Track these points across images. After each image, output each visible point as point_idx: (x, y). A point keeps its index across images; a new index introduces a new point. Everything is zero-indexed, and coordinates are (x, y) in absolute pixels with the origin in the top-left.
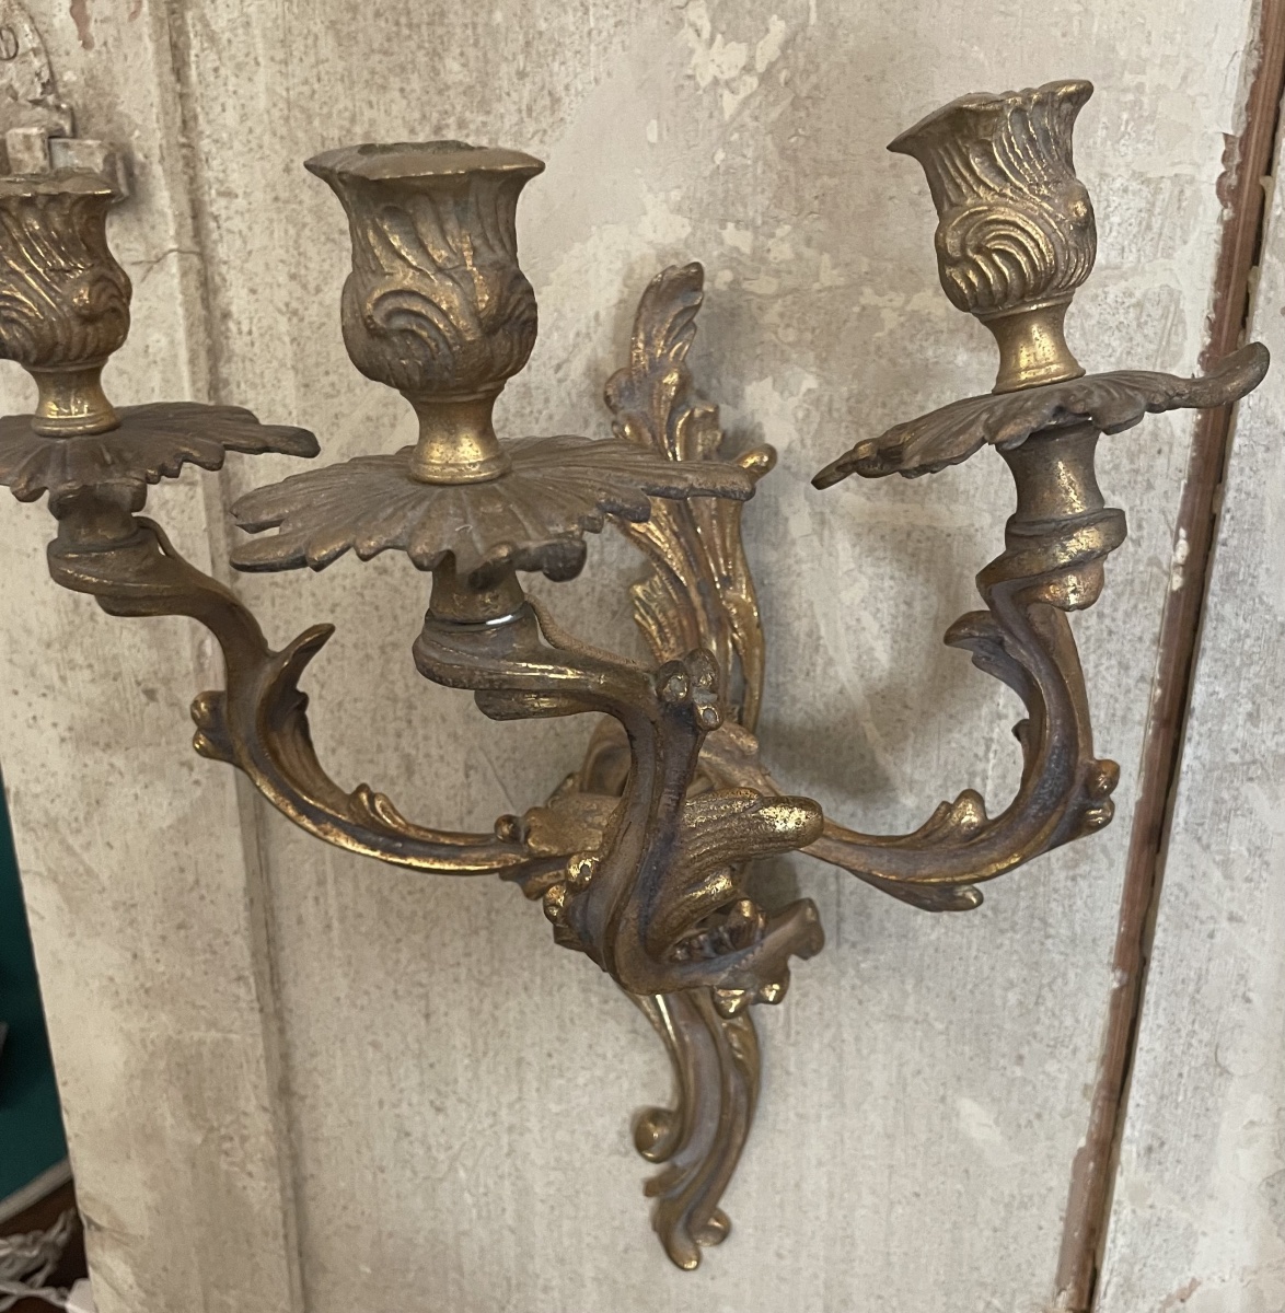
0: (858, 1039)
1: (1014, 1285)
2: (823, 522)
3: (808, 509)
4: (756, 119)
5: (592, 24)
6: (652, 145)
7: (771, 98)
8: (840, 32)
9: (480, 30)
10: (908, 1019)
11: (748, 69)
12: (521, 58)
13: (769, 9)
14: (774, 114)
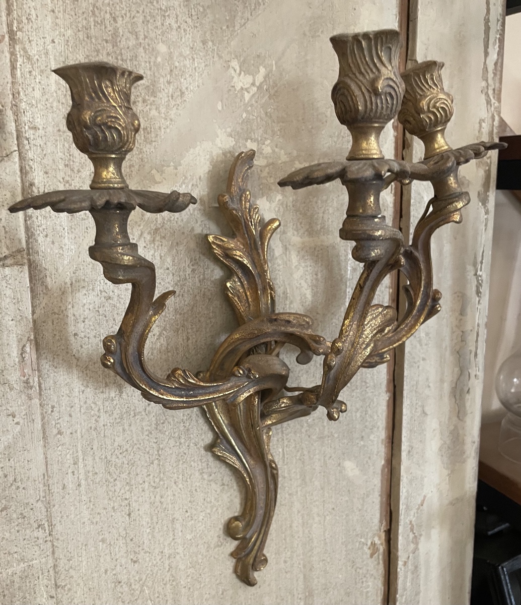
0: (309, 452)
1: (367, 530)
2: (286, 249)
3: (281, 245)
4: (257, 102)
5: (196, 65)
6: (220, 111)
7: (262, 95)
8: (284, 74)
9: (152, 64)
10: (325, 437)
11: (253, 84)
12: (169, 76)
13: (260, 64)
14: (263, 101)
